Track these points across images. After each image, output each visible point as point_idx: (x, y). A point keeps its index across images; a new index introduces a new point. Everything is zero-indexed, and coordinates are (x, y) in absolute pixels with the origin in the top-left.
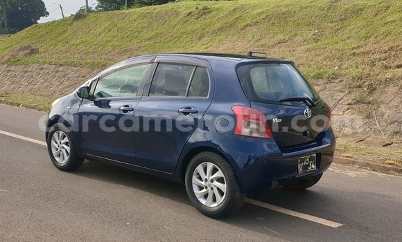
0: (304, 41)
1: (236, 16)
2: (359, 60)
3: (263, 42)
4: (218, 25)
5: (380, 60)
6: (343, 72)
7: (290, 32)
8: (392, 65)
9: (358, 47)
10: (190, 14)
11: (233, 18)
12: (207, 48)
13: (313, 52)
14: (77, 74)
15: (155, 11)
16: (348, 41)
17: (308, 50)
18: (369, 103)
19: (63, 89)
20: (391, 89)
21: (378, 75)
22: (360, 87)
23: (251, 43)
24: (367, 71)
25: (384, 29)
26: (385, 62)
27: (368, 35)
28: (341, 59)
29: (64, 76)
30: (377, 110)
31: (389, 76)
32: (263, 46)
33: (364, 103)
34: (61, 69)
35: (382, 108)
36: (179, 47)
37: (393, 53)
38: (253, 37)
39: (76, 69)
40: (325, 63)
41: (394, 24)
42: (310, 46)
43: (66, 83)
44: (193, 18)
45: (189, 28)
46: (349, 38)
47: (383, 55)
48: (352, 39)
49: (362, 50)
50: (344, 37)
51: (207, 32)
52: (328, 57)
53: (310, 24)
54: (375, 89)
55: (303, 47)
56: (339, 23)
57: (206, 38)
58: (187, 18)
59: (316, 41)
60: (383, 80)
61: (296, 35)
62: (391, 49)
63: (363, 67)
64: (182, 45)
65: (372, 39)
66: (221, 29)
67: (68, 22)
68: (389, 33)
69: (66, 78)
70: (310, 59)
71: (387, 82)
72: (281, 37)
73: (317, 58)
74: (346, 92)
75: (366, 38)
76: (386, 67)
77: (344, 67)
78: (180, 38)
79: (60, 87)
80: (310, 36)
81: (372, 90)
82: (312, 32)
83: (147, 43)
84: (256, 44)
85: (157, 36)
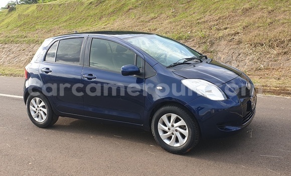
0: (167, 17)
1: (122, 3)
2: (202, 26)
3: (142, 19)
4: (111, 10)
5: (214, 25)
6: (194, 35)
7: (158, 12)
8: (222, 28)
9: (200, 19)
10: (91, 3)
11: (120, 5)
12: (106, 25)
13: (174, 24)
14: (19, 49)
15: (67, 2)
16: (194, 15)
17: (171, 23)
18: (211, 52)
19: (10, 60)
20: (223, 43)
21: (214, 35)
22: (205, 43)
23: (134, 20)
24: (207, 33)
25: (214, 7)
26: (217, 27)
27: (205, 10)
28: (191, 27)
29: (9, 51)
30: (216, 56)
31: (221, 35)
32: (142, 21)
33: (208, 52)
34: (6, 46)
35: (220, 55)
36: (87, 26)
37: (221, 21)
38: (135, 16)
39: (17, 45)
40: (182, 30)
41: (219, 3)
42: (171, 20)
43: (12, 55)
44: (93, 5)
45: (92, 13)
46: (194, 13)
47: (216, 22)
48: (196, 14)
49: (203, 20)
50: (191, 13)
51: (105, 15)
52: (183, 26)
53: (169, 6)
54: (214, 43)
55: (167, 21)
56: (187, 4)
57: (104, 19)
58: (89, 6)
59: (175, 16)
60: (218, 37)
61: (161, 13)
62: (220, 18)
63: (205, 30)
64: (89, 24)
65: (208, 13)
66: (113, 12)
67: (4, 13)
68: (217, 9)
69: (11, 52)
70: (173, 28)
71: (220, 38)
72: (153, 15)
73: (177, 27)
74: (197, 47)
75: (204, 12)
76: (218, 30)
77: (193, 31)
78: (86, 19)
79: (8, 59)
80: (170, 13)
81: (212, 44)
82: (171, 11)
83: (65, 24)
84: (138, 21)
85: (70, 19)
